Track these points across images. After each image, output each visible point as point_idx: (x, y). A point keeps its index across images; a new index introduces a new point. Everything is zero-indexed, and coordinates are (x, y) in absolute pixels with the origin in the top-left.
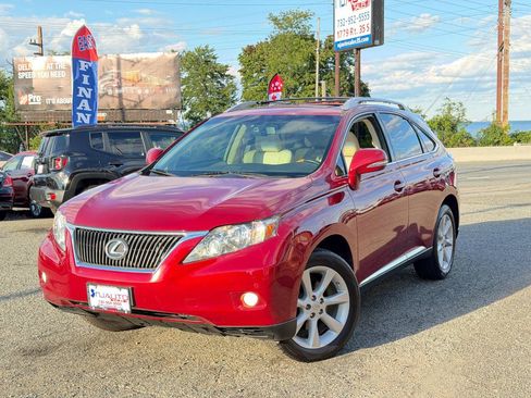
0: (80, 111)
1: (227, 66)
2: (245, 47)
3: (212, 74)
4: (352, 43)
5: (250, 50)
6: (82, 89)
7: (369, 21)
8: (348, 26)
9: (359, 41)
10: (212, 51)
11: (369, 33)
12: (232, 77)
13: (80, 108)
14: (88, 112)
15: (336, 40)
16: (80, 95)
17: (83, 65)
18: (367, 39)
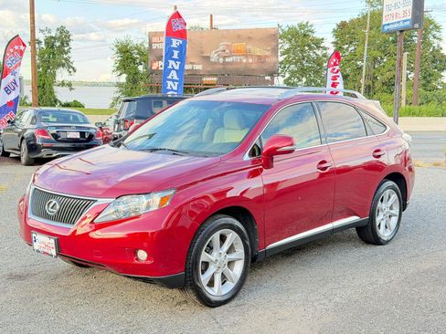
0: (170, 80)
1: (323, 39)
2: (339, 22)
3: (309, 45)
4: (396, 26)
5: (343, 25)
6: (171, 62)
7: (411, 7)
8: (394, 11)
9: (401, 25)
10: (311, 26)
11: (410, 17)
12: (325, 48)
13: (169, 77)
14: (177, 81)
15: (384, 23)
16: (170, 67)
17: (176, 42)
18: (408, 23)
